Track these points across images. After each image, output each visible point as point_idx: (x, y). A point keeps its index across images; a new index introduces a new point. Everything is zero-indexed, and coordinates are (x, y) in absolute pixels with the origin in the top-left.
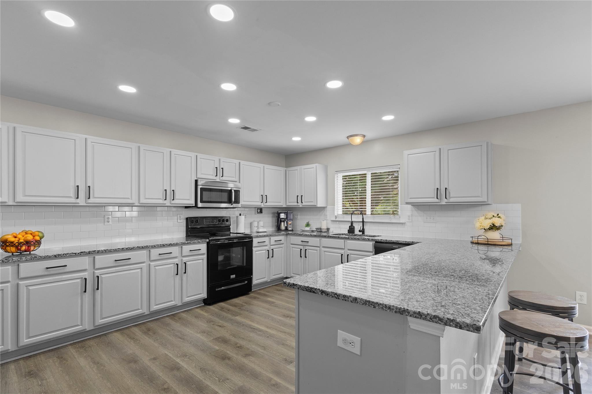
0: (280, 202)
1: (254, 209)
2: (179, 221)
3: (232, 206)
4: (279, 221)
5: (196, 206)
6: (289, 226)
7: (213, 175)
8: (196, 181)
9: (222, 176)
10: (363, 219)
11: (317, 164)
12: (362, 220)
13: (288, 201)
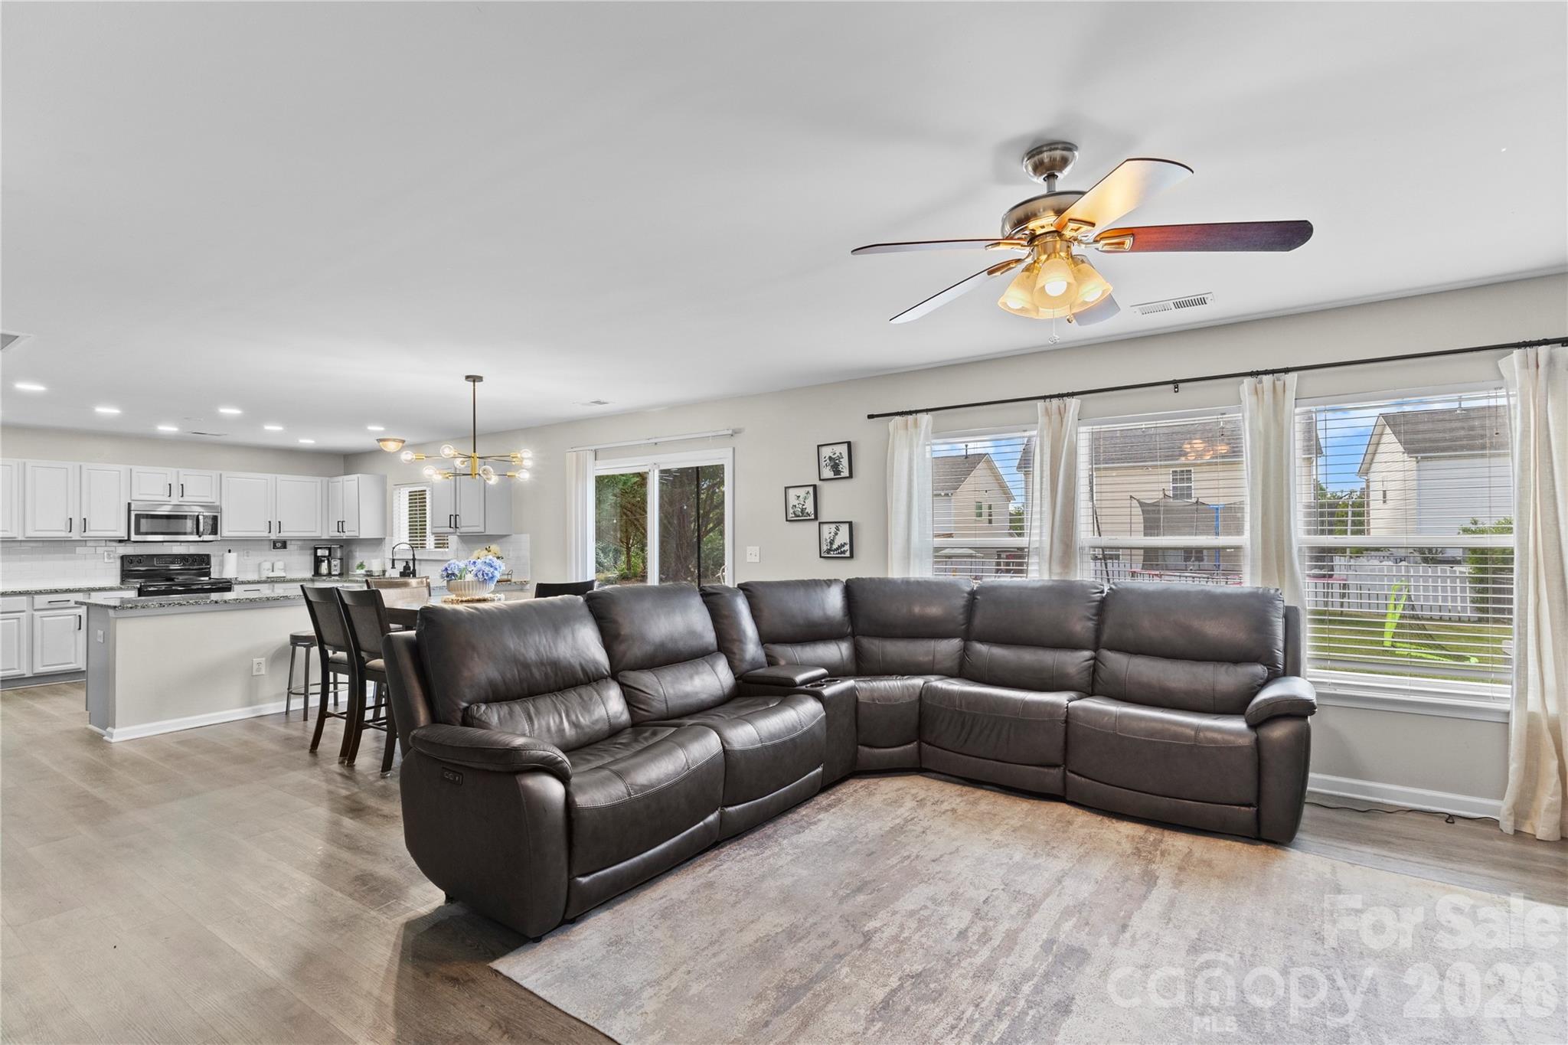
0: (315, 532)
1: (267, 543)
2: (106, 560)
3: (201, 539)
4: (318, 561)
5: (129, 540)
6: (333, 568)
7: (163, 495)
8: (129, 504)
9: (182, 496)
10: (414, 555)
11: (359, 475)
12: (412, 557)
13: (330, 530)
